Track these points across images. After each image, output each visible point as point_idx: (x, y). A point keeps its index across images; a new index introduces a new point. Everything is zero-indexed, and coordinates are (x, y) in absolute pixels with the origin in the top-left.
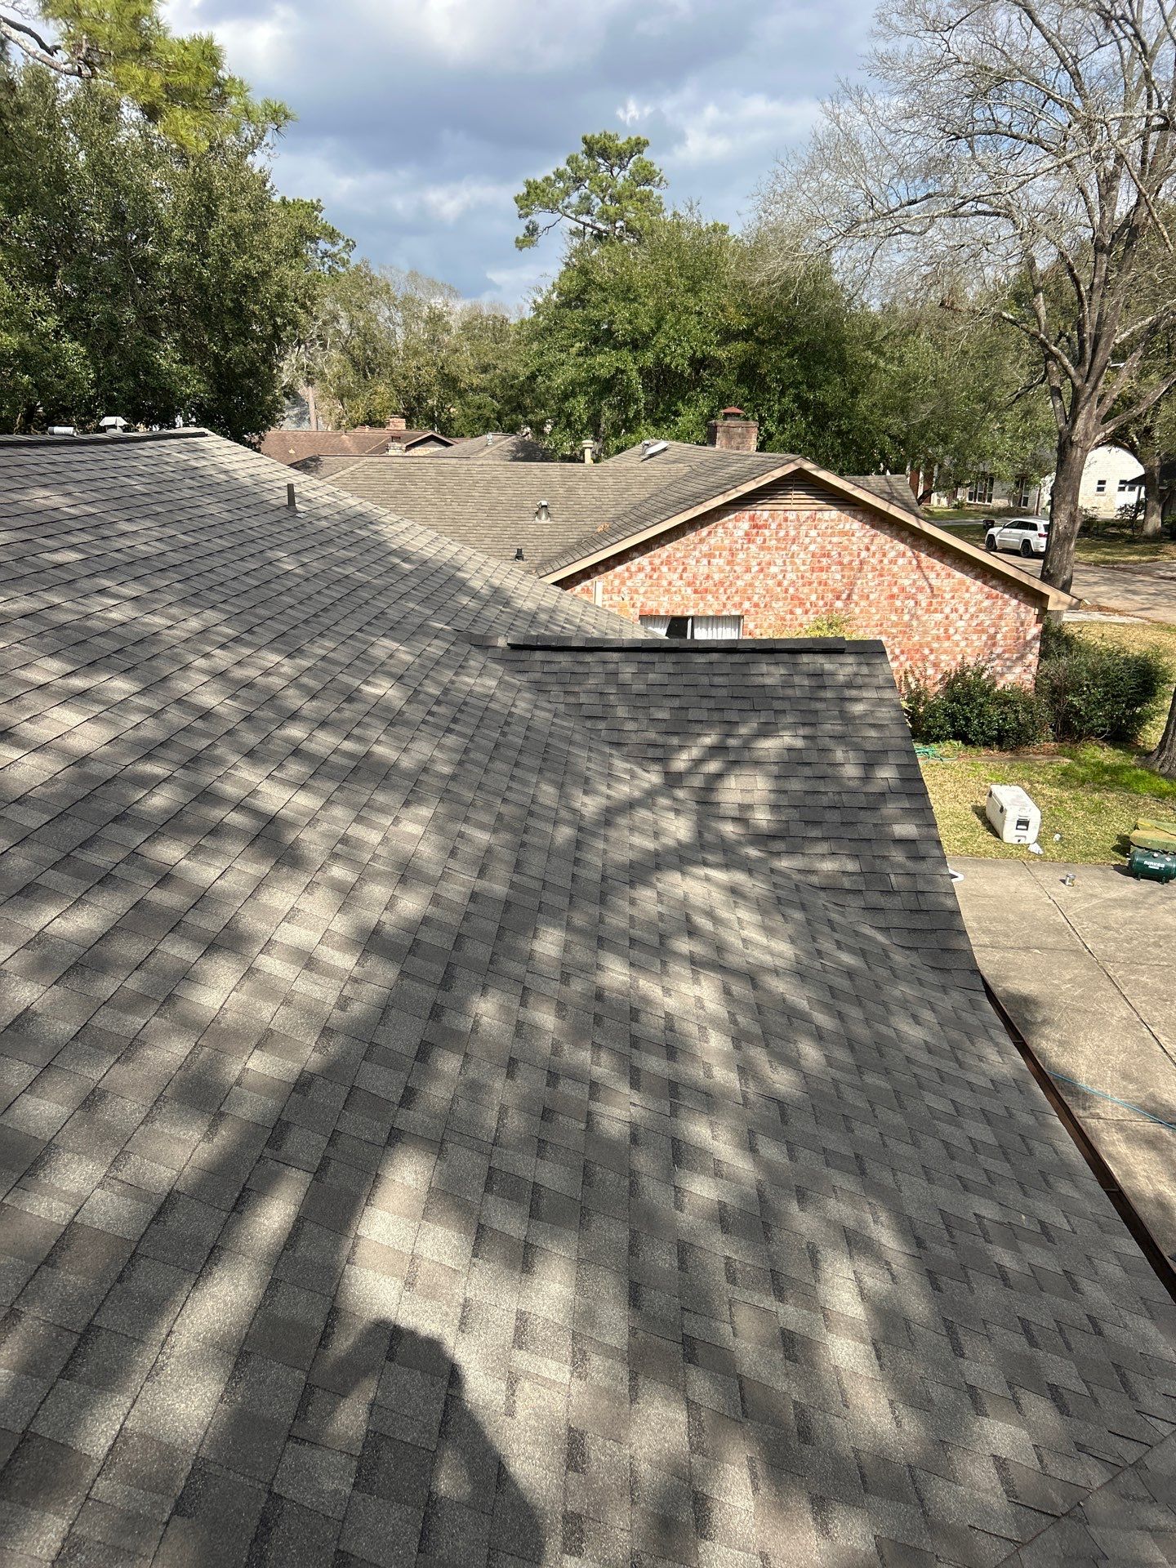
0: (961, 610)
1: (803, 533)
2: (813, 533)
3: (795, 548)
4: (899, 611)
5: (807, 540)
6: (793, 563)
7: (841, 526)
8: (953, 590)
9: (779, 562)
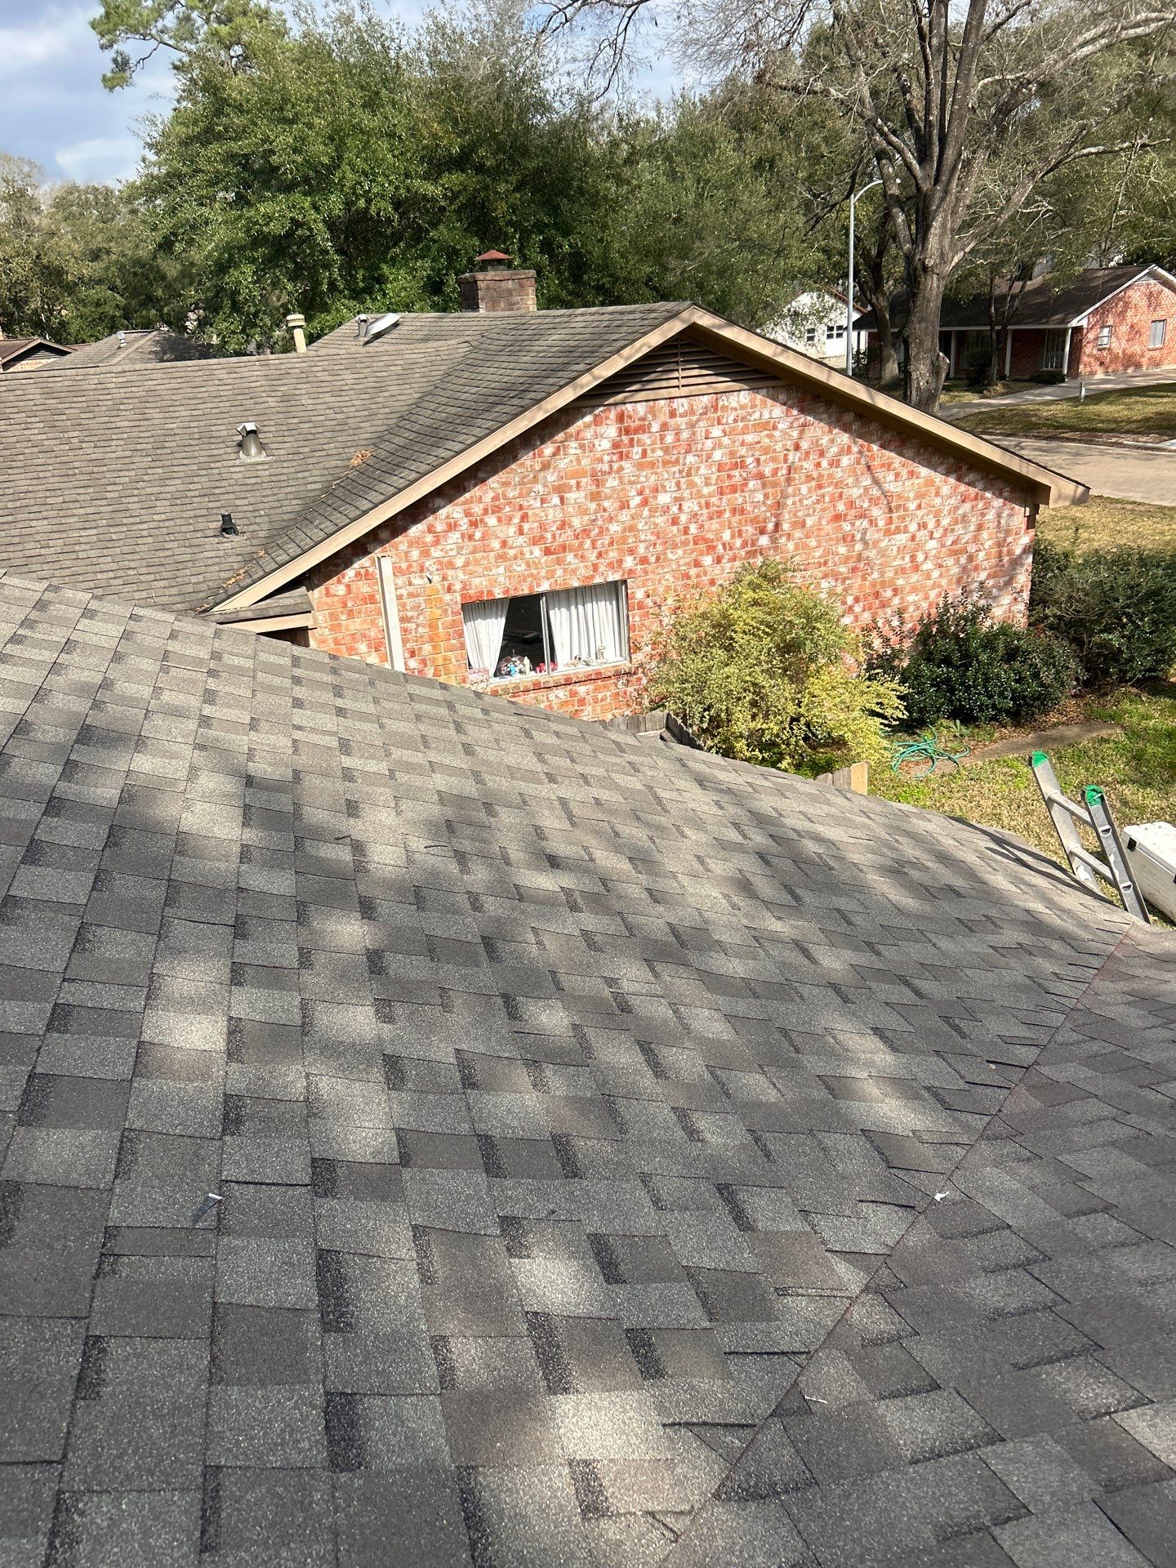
0: (931, 525)
1: (700, 432)
2: (716, 432)
3: (691, 459)
4: (848, 539)
5: (709, 444)
6: (691, 485)
7: (757, 415)
8: (919, 496)
9: (671, 485)
